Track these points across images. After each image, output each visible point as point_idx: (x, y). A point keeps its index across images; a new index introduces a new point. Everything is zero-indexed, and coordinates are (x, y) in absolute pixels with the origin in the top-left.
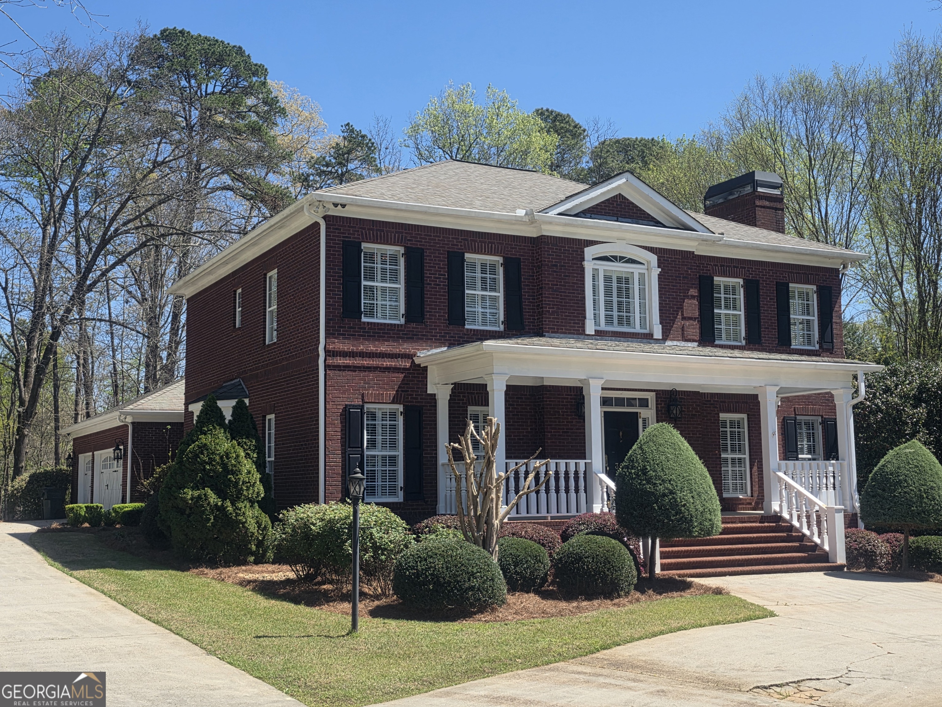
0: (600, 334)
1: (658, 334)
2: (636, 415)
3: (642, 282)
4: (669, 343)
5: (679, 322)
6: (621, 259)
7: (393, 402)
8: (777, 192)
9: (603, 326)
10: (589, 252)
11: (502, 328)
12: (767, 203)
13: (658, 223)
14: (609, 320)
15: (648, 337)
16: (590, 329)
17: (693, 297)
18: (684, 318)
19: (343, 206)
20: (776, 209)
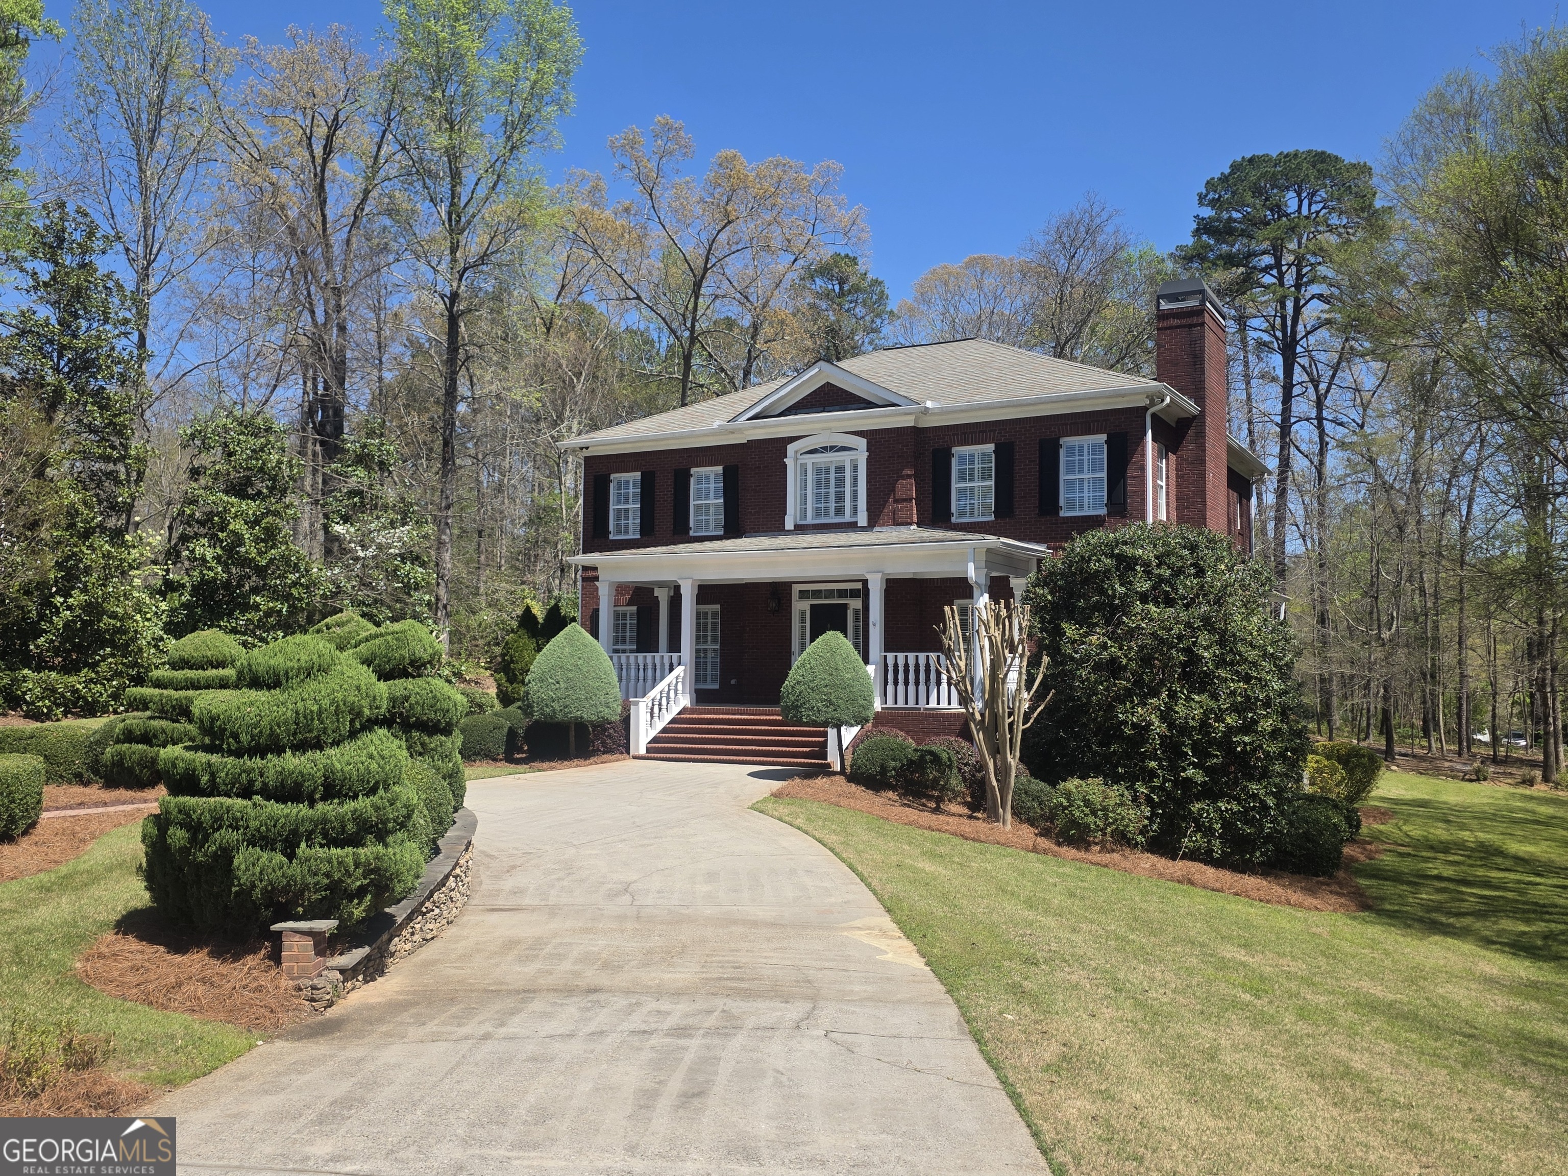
0: (800, 529)
1: (862, 520)
2: (845, 606)
3: (855, 468)
4: (876, 529)
5: (890, 506)
6: (832, 449)
7: (628, 605)
8: (1193, 303)
9: (810, 520)
10: (791, 448)
11: (722, 533)
12: (1176, 322)
13: (869, 405)
14: (817, 513)
15: (852, 527)
16: (789, 525)
17: (909, 476)
18: (896, 501)
19: (587, 448)
20: (1191, 326)
